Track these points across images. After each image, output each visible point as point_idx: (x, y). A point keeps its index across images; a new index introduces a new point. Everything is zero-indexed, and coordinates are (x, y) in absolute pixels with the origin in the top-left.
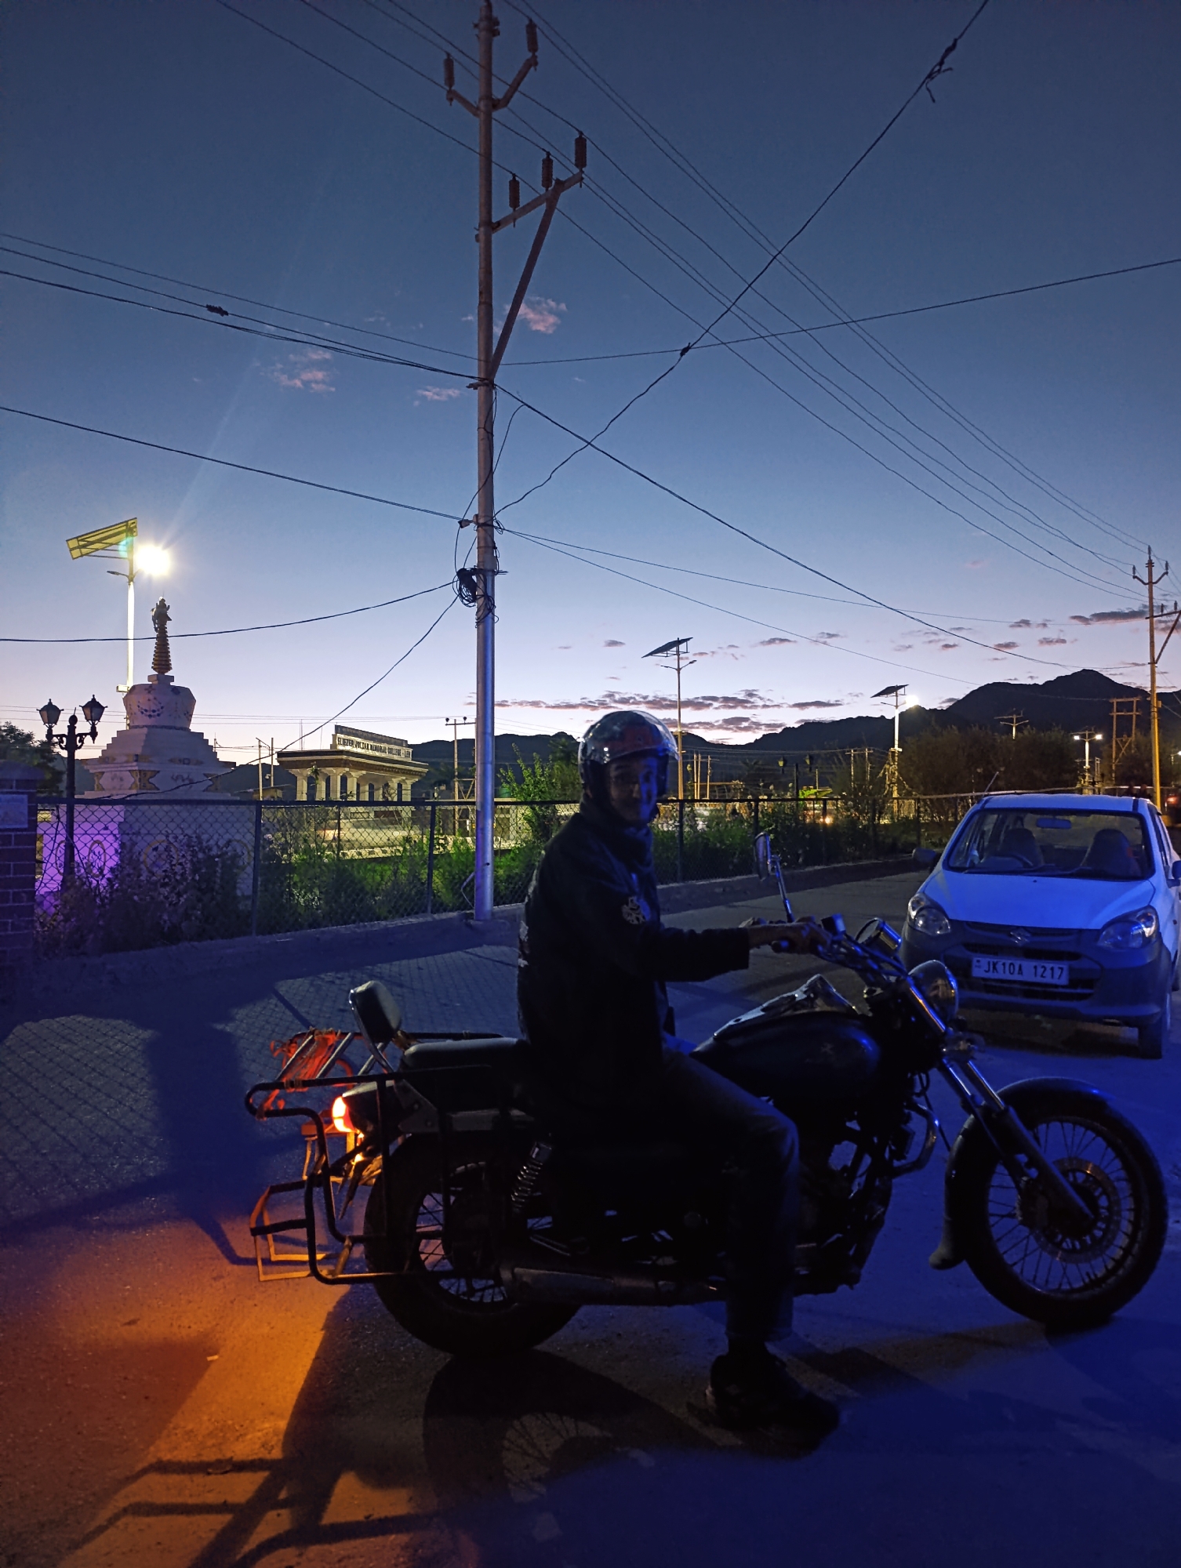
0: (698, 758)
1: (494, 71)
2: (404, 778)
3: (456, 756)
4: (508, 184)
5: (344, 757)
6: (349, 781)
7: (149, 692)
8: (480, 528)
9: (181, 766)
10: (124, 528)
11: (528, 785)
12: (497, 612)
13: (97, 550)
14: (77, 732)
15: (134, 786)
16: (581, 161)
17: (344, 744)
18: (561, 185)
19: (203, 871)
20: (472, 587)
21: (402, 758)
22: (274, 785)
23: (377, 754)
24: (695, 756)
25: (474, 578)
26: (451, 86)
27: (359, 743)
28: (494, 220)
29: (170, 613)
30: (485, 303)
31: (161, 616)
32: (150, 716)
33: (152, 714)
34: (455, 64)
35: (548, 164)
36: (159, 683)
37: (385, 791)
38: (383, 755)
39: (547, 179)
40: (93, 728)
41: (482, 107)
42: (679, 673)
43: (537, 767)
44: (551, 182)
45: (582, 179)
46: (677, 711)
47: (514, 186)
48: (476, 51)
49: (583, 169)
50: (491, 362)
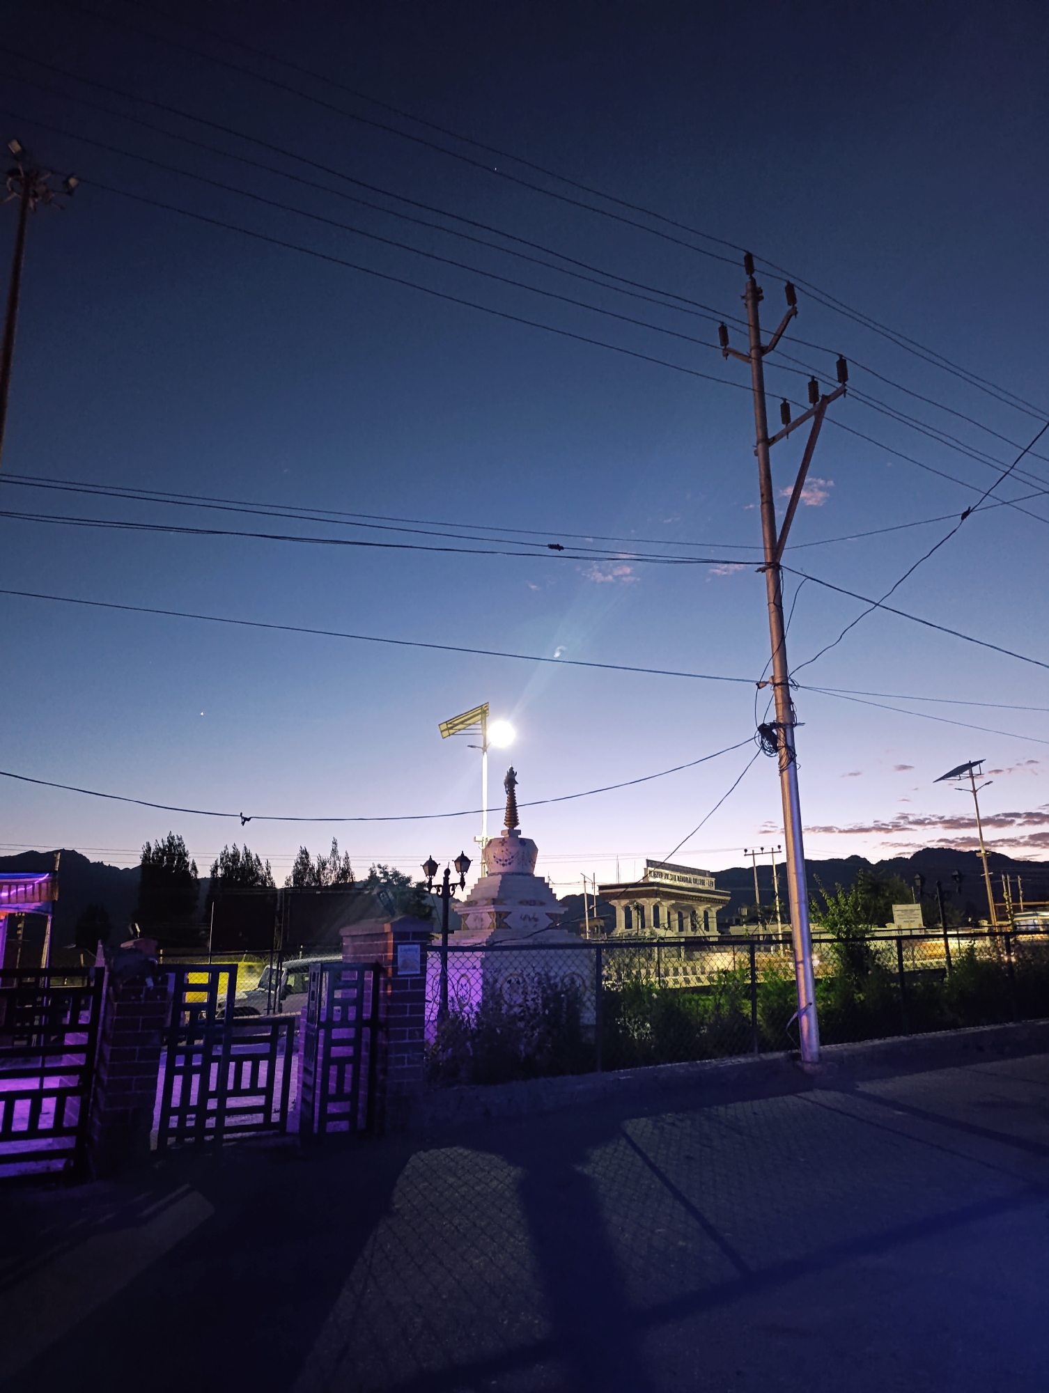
0: (1006, 879)
1: (761, 327)
2: (709, 906)
3: (756, 884)
4: (780, 407)
5: (655, 888)
6: (661, 909)
7: (503, 845)
8: (776, 687)
9: (529, 907)
10: (480, 711)
11: (833, 915)
12: (798, 760)
13: (460, 730)
14: (450, 882)
15: (491, 926)
16: (843, 375)
17: (655, 876)
18: (827, 399)
19: (551, 1006)
20: (773, 740)
21: (706, 887)
22: (597, 915)
23: (684, 884)
24: (1003, 877)
25: (774, 731)
26: (726, 345)
27: (667, 875)
28: (770, 436)
29: (517, 778)
30: (767, 502)
31: (511, 782)
32: (503, 865)
33: (505, 863)
34: (728, 328)
35: (813, 386)
36: (510, 836)
37: (693, 919)
38: (689, 885)
39: (814, 396)
40: (462, 879)
41: (753, 355)
42: (975, 795)
43: (839, 896)
44: (818, 398)
45: (846, 390)
46: (978, 829)
47: (785, 409)
48: (746, 315)
49: (846, 383)
50: (776, 548)
